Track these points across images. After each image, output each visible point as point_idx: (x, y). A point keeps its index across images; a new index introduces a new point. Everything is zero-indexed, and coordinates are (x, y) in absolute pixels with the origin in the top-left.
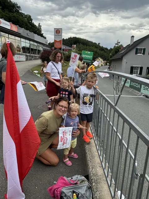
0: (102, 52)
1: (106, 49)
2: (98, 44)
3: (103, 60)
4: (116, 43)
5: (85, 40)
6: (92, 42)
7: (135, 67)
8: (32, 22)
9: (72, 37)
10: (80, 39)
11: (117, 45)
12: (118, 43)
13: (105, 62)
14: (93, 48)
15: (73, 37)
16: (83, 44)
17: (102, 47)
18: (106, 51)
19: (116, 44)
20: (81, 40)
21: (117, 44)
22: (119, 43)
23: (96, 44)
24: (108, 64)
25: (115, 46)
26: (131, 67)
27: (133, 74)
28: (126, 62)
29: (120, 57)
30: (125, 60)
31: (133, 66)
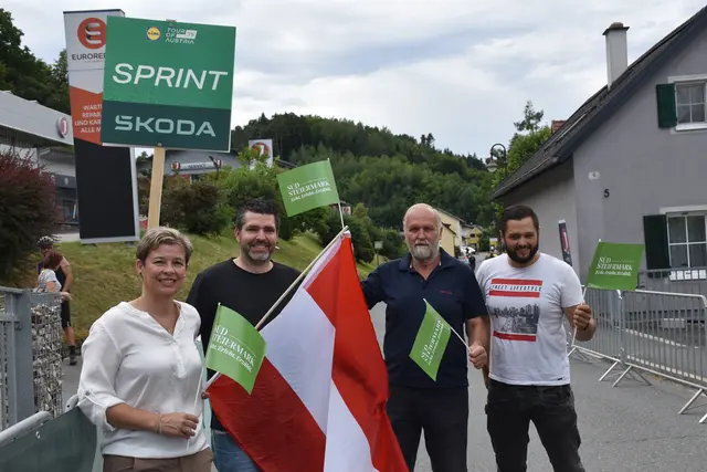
0: (450, 181)
1: (473, 162)
2: (419, 141)
3: (463, 226)
4: (522, 118)
5: (347, 125)
6: (385, 135)
7: (677, 220)
8: (22, 47)
9: (269, 117)
10: (318, 120)
11: (525, 133)
12: (529, 118)
13: (477, 230)
14: (396, 162)
15: (276, 116)
16: (336, 148)
17: (448, 153)
18: (470, 171)
19: (521, 126)
20: (319, 128)
21: (530, 127)
22: (539, 116)
23: (412, 140)
24: (493, 241)
25: (516, 137)
26: (645, 217)
27: (670, 267)
28: (606, 191)
29: (555, 160)
30: (591, 176)
31: (663, 211)
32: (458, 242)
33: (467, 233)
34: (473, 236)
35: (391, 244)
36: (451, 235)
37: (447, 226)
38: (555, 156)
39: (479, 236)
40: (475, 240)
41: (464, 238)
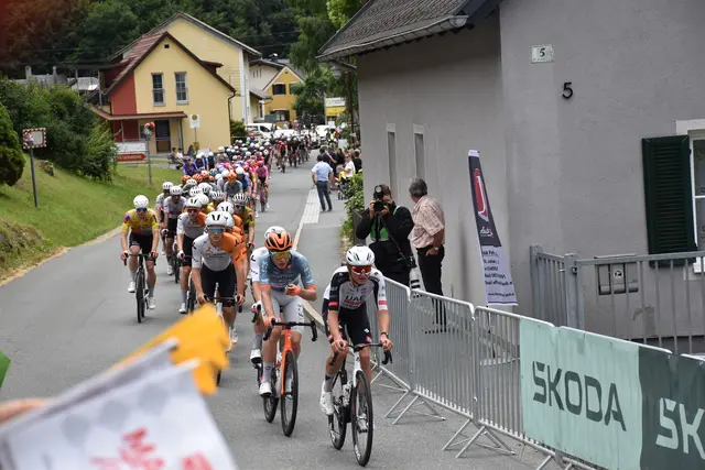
13: (290, 75)
26: (644, 141)
27: (694, 248)
28: (567, 86)
29: (461, 21)
30: (535, 54)
31: (682, 128)
32: (243, 112)
33: (263, 82)
34: (279, 89)
35: (63, 126)
36: (223, 94)
37: (212, 68)
38: (461, 13)
39: (297, 91)
40: (287, 102)
41: (254, 98)
